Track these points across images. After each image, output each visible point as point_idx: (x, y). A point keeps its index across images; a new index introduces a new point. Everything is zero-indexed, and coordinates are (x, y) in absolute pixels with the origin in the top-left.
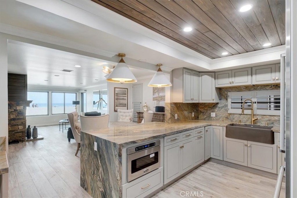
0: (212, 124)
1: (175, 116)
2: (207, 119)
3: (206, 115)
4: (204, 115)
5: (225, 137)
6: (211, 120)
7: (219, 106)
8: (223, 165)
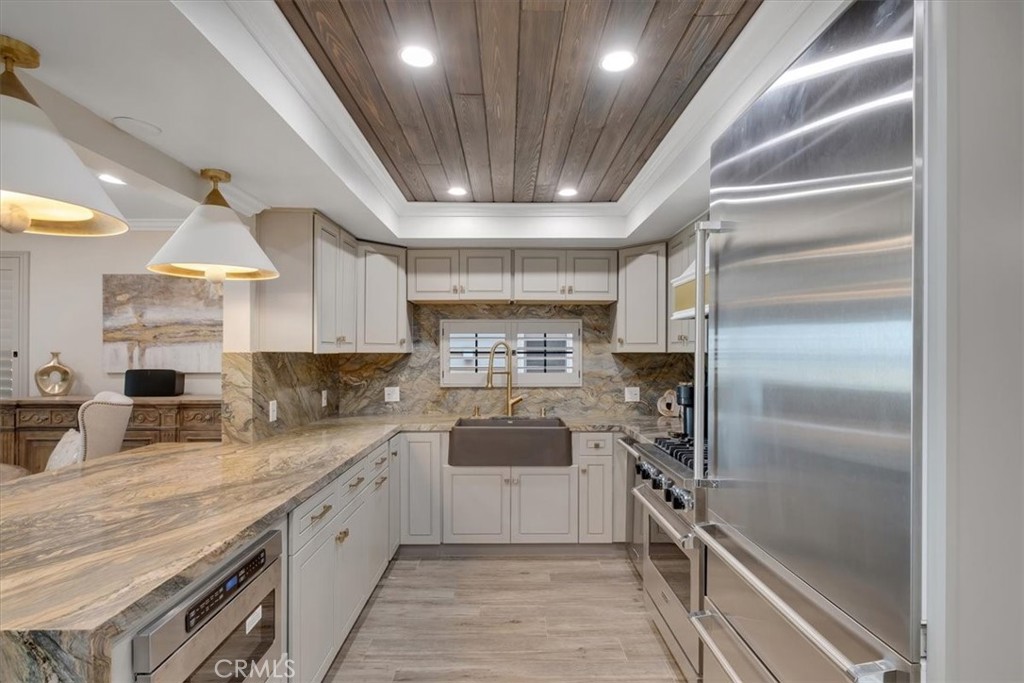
0: (406, 427)
1: (268, 411)
2: (370, 410)
3: (366, 397)
4: (357, 399)
5: (448, 466)
6: (384, 413)
7: (413, 362)
8: (438, 558)
